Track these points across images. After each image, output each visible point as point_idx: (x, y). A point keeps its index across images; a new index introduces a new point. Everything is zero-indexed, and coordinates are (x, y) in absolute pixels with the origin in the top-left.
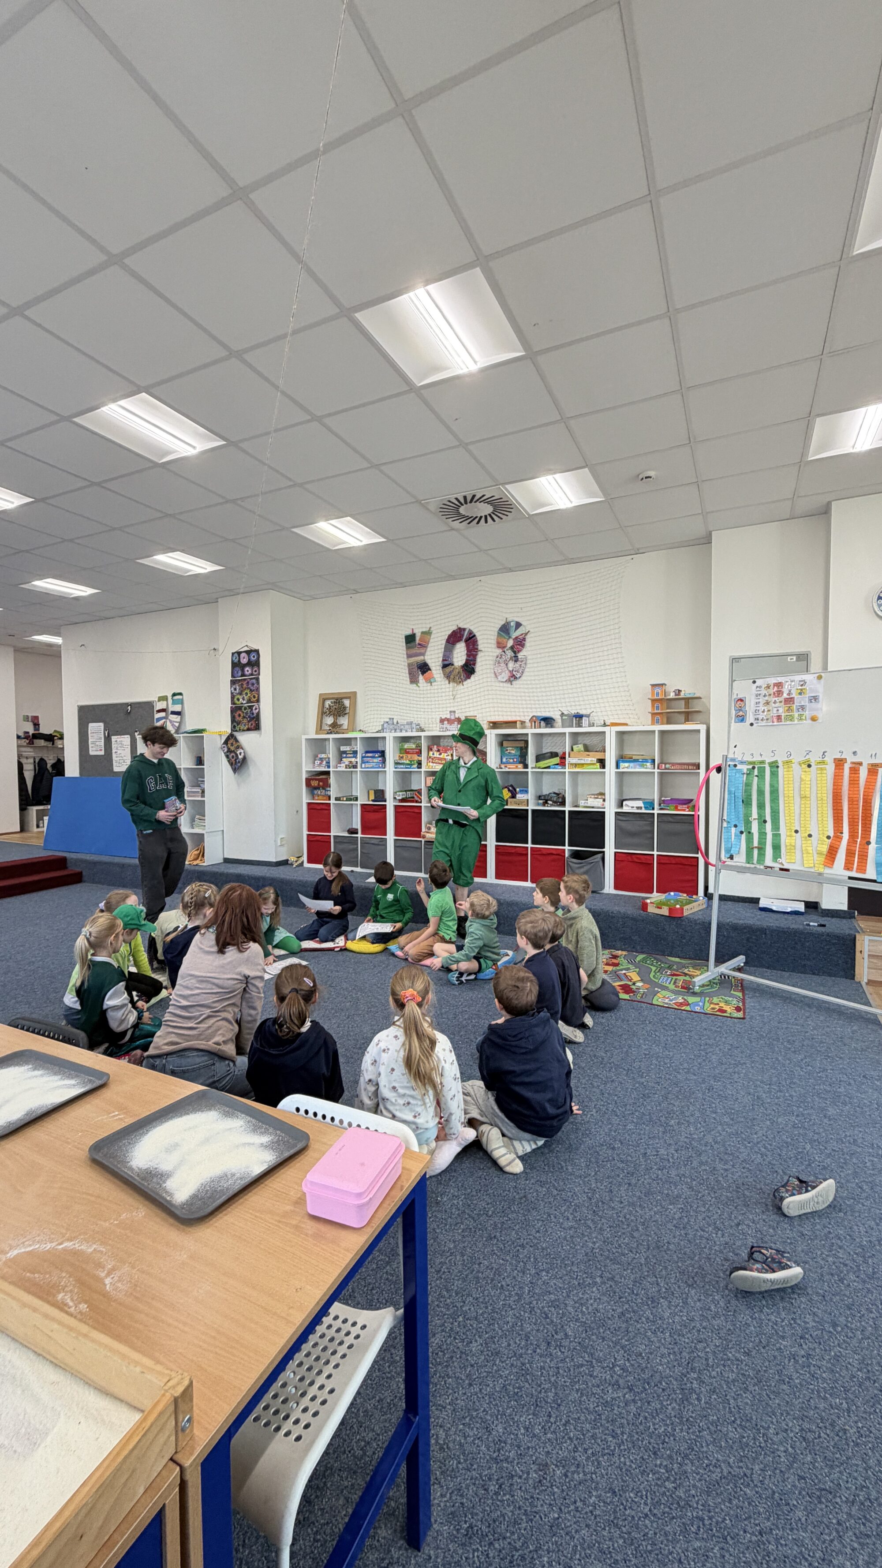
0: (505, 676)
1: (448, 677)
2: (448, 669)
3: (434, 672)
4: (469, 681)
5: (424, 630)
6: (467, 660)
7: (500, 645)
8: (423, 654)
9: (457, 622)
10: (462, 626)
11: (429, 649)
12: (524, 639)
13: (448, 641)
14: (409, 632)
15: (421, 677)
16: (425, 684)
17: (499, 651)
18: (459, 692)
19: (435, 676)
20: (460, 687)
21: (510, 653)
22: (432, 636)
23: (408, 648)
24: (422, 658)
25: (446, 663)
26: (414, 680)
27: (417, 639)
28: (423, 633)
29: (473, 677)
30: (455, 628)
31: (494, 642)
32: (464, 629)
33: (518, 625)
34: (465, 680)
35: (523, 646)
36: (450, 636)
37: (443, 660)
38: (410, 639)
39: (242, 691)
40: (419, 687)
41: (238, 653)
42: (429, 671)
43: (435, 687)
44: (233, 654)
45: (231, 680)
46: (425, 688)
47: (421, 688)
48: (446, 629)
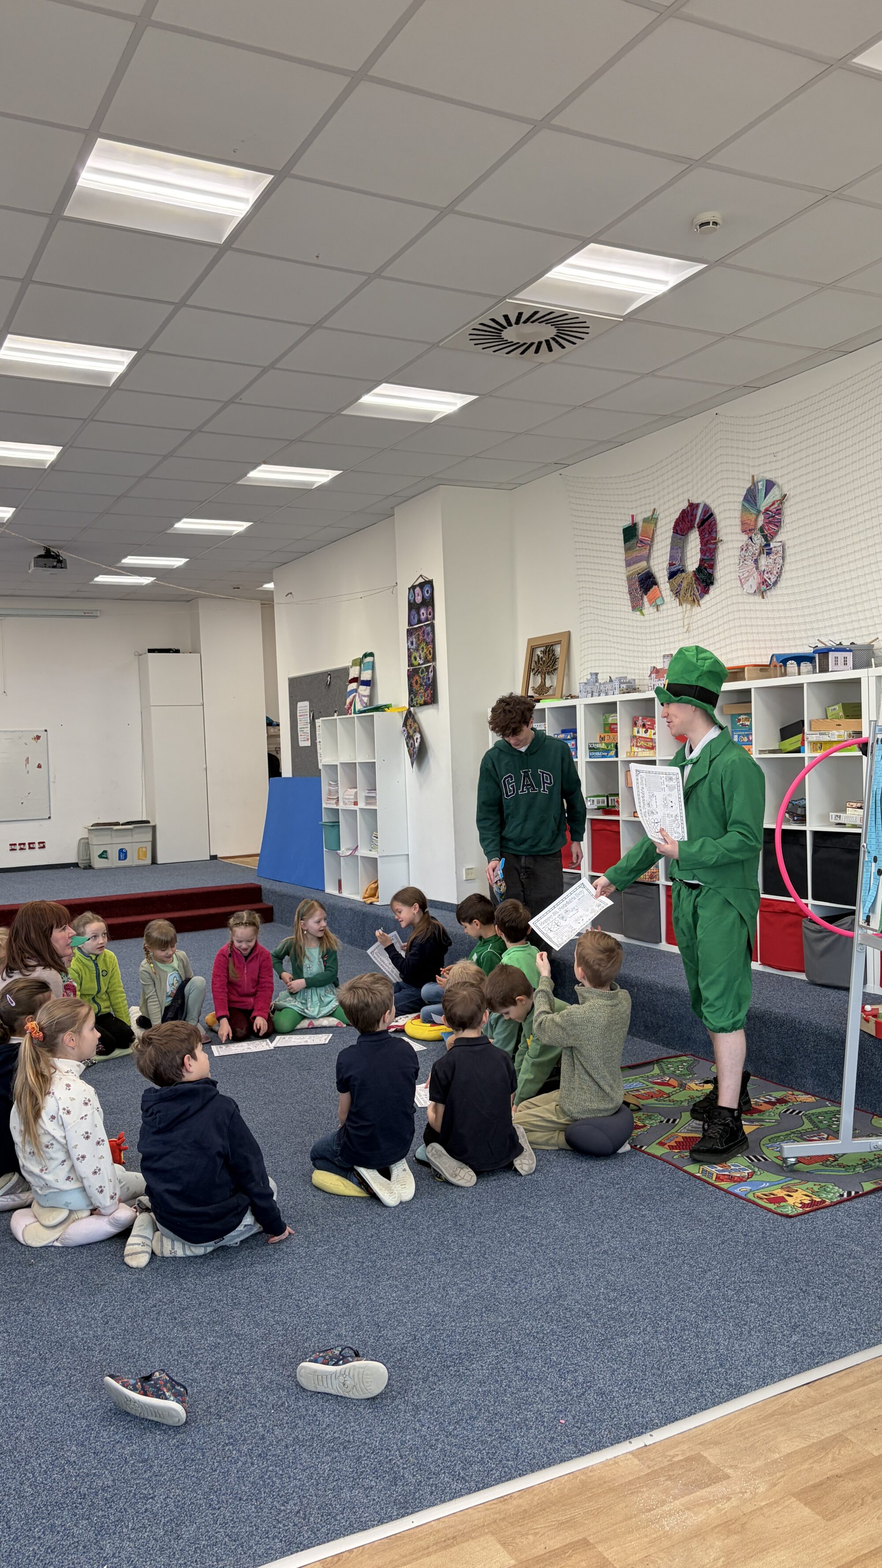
0: (753, 582)
1: (678, 595)
2: (678, 578)
3: (660, 586)
4: (707, 597)
5: (646, 516)
6: (702, 560)
7: (747, 529)
8: (648, 558)
9: (686, 496)
10: (695, 501)
11: (655, 547)
12: (779, 512)
13: (675, 530)
14: (628, 523)
15: (645, 599)
16: (651, 610)
17: (745, 537)
18: (695, 619)
19: (662, 594)
20: (697, 609)
21: (759, 540)
22: (657, 526)
23: (627, 550)
24: (644, 564)
25: (674, 569)
26: (637, 606)
27: (639, 531)
28: (646, 520)
29: (713, 590)
30: (685, 505)
31: (738, 522)
32: (697, 505)
33: (770, 485)
34: (702, 597)
35: (778, 524)
36: (677, 523)
37: (671, 565)
38: (630, 533)
39: (419, 645)
40: (643, 615)
41: (413, 587)
42: (655, 587)
43: (665, 613)
44: (409, 589)
45: (408, 630)
46: (652, 617)
47: (647, 617)
48: (672, 510)
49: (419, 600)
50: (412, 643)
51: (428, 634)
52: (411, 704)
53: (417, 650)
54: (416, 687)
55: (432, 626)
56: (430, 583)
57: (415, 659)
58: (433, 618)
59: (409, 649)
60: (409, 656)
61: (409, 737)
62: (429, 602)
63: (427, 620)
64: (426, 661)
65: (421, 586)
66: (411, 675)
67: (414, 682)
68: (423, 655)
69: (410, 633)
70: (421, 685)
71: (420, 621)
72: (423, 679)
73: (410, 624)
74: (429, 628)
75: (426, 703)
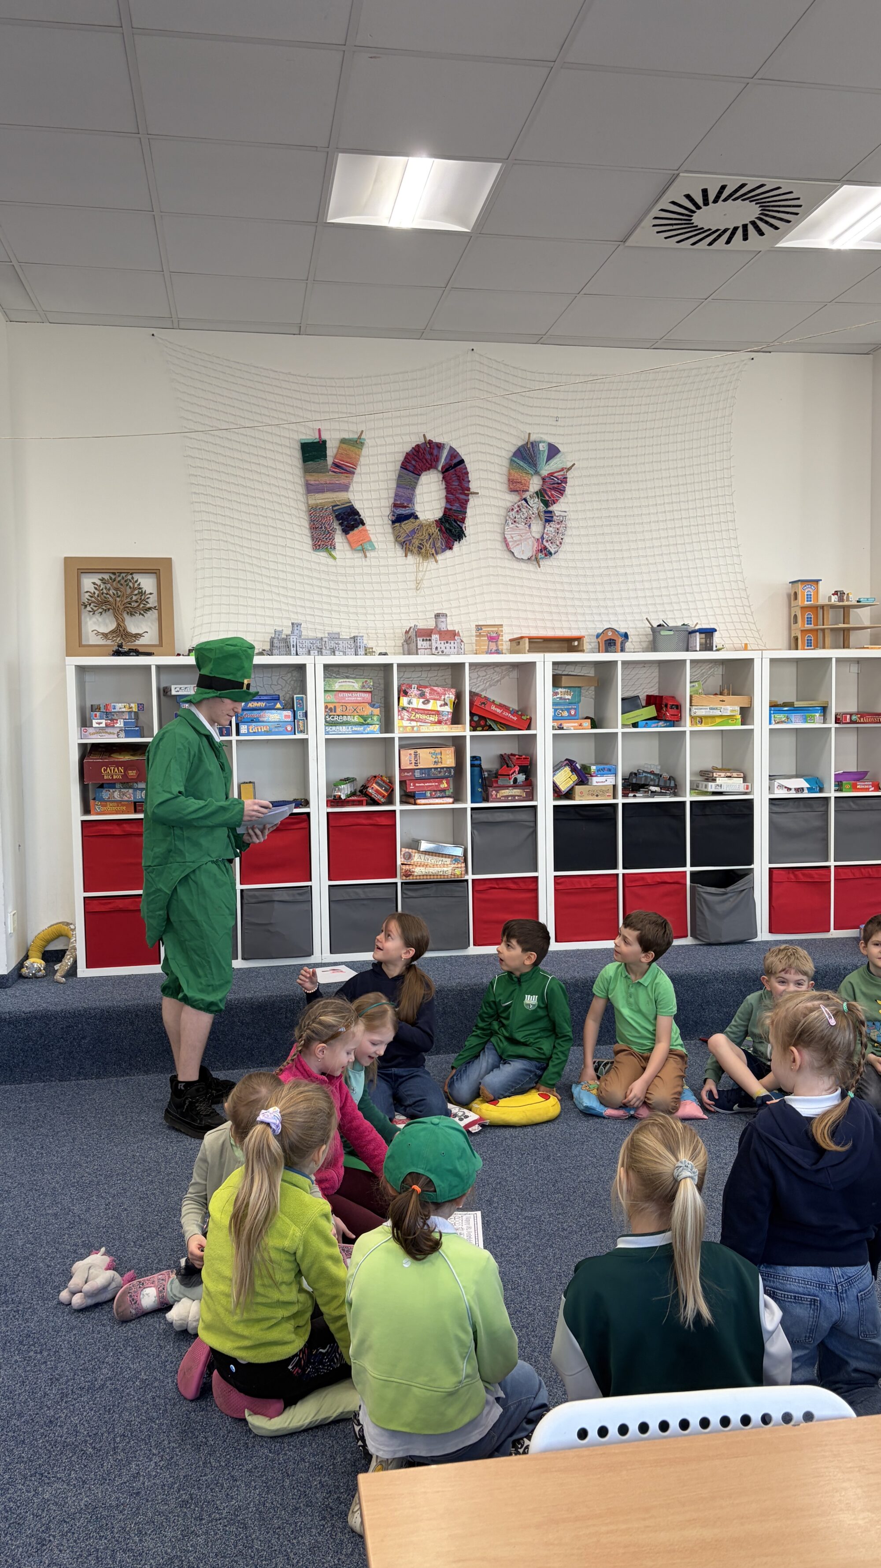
0: (527, 549)
1: (406, 544)
2: (408, 526)
3: (367, 527)
4: (448, 553)
5: (347, 437)
6: (446, 509)
7: (515, 486)
8: (345, 488)
9: (422, 429)
10: (432, 438)
11: (356, 478)
12: (565, 480)
13: (405, 465)
14: (309, 436)
15: (339, 538)
16: (349, 554)
17: (514, 498)
18: (425, 575)
19: (373, 538)
20: (430, 564)
21: (536, 504)
22: (365, 451)
23: (307, 471)
24: (342, 495)
25: (401, 511)
26: (322, 543)
27: (331, 452)
28: (343, 441)
29: (459, 547)
30: (419, 440)
31: (504, 479)
32: (440, 446)
33: (553, 451)
34: (443, 551)
35: (562, 492)
36: (407, 456)
37: (395, 506)
38: (312, 451)
40: (335, 558)
42: (361, 527)
43: (374, 562)
46: (349, 563)
47: (339, 562)
48: (398, 439)
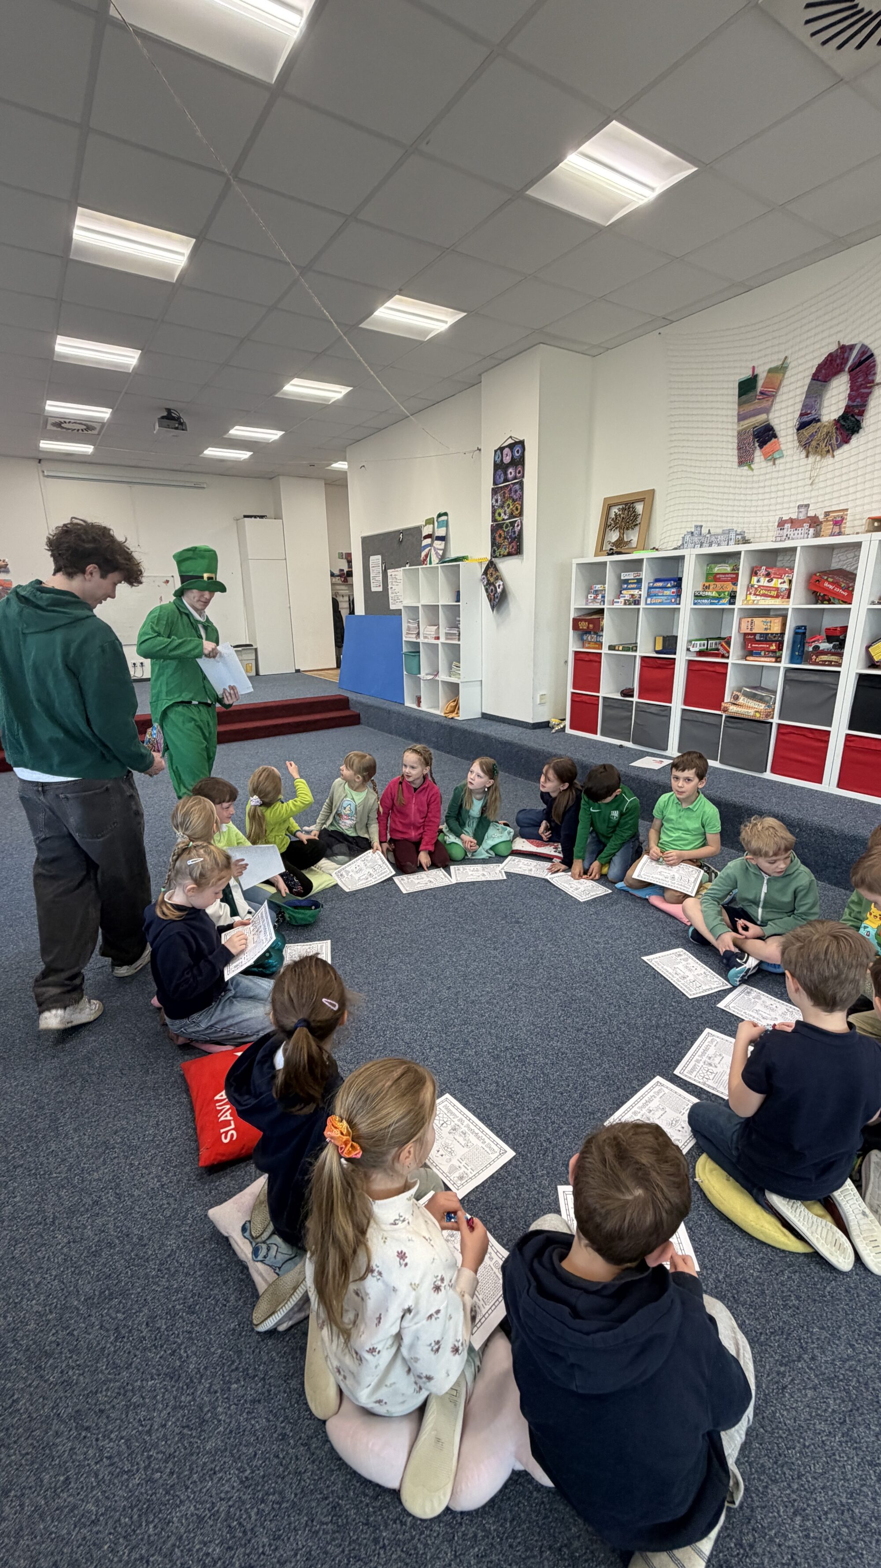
1: (807, 446)
2: (811, 429)
3: (781, 439)
4: (846, 447)
5: (773, 365)
6: (847, 407)
8: (767, 411)
9: (835, 339)
10: (847, 342)
11: (778, 399)
13: (815, 377)
14: (746, 374)
15: (758, 453)
16: (764, 464)
18: (824, 470)
19: (783, 447)
20: (829, 460)
22: (788, 374)
23: (740, 404)
24: (763, 417)
25: (806, 419)
26: (745, 459)
27: (760, 383)
28: (771, 371)
29: (855, 440)
30: (833, 348)
32: (852, 347)
34: (839, 446)
36: (820, 367)
37: (802, 415)
38: (747, 387)
39: (504, 503)
40: (752, 470)
41: (501, 449)
42: (774, 440)
43: (782, 467)
44: (496, 451)
45: (493, 489)
46: (763, 471)
47: (756, 472)
48: (816, 354)
49: (507, 460)
50: (497, 501)
51: (516, 491)
52: (494, 554)
53: (502, 507)
54: (498, 540)
55: (521, 484)
56: (522, 443)
57: (500, 515)
58: (523, 476)
59: (493, 506)
60: (493, 513)
61: (489, 584)
62: (519, 462)
63: (515, 478)
64: (512, 516)
65: (511, 446)
66: (494, 530)
67: (497, 535)
68: (508, 511)
69: (495, 491)
70: (505, 538)
71: (506, 480)
72: (508, 532)
73: (495, 483)
74: (517, 487)
75: (510, 554)
